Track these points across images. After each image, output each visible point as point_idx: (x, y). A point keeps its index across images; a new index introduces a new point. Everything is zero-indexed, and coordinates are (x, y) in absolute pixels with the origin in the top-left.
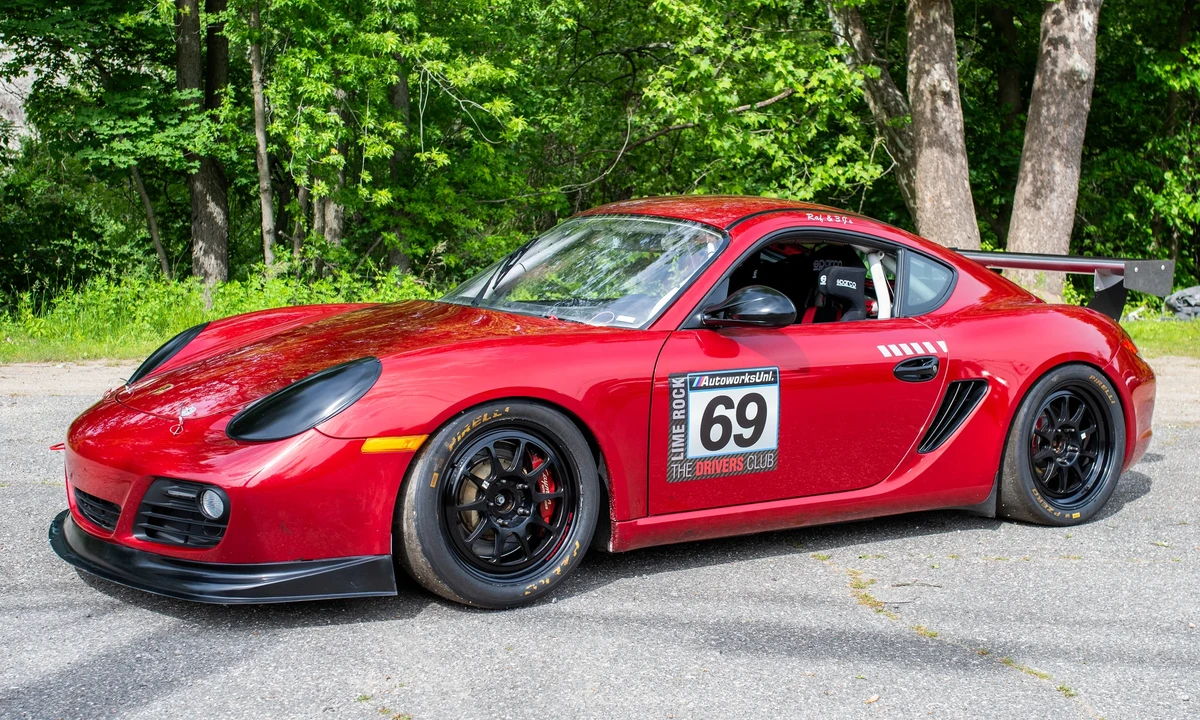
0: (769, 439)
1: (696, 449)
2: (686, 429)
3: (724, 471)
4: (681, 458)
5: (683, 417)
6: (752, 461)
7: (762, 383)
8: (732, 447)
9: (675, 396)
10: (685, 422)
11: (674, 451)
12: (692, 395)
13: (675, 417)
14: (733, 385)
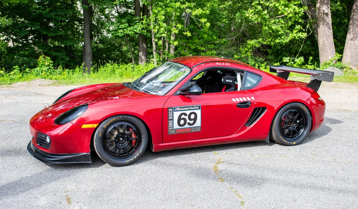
0: (198, 123)
1: (176, 126)
2: (173, 121)
3: (185, 132)
4: (172, 128)
6: (193, 129)
7: (196, 109)
8: (187, 126)
9: (169, 113)
10: (173, 119)
11: (170, 127)
12: (174, 113)
13: (169, 118)
14: (187, 110)
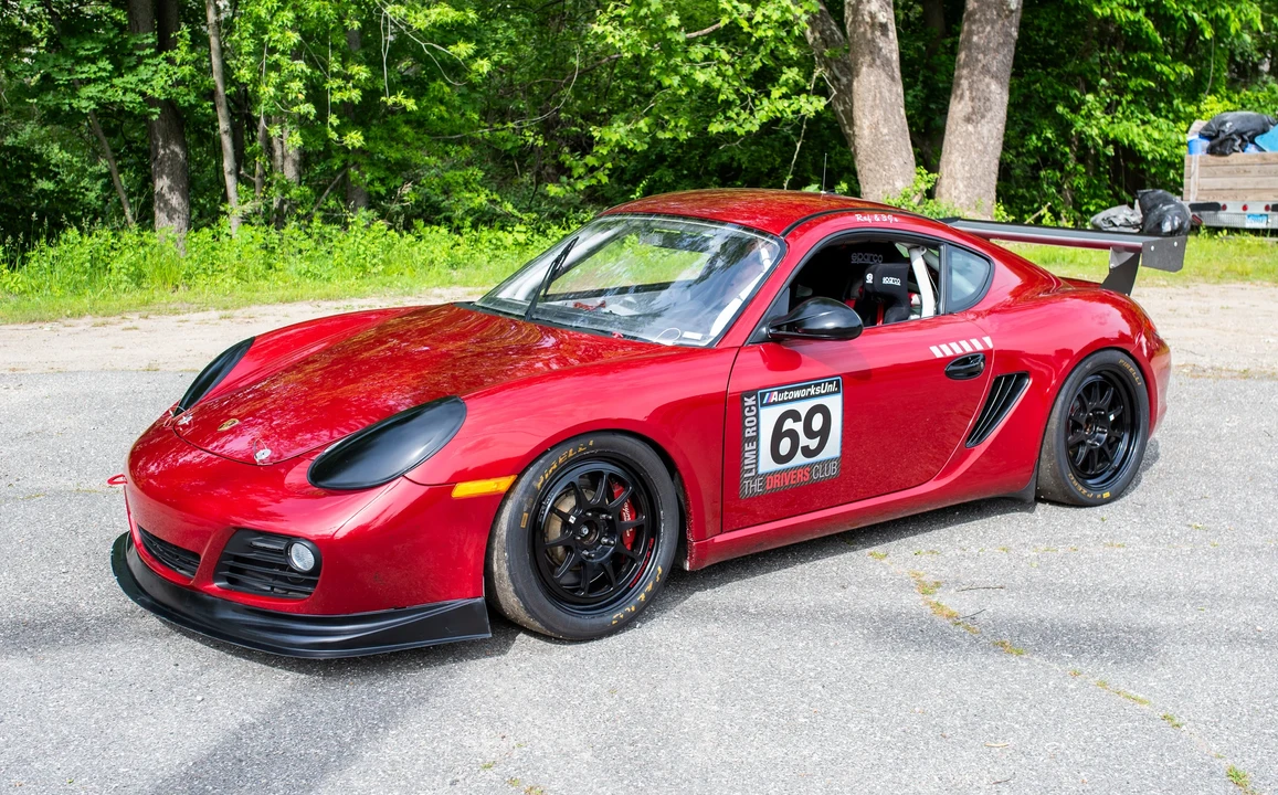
0: (833, 448)
1: (767, 464)
2: (758, 446)
3: (792, 482)
4: (753, 474)
5: (755, 434)
6: (817, 471)
7: (827, 394)
8: (799, 459)
9: (747, 414)
10: (756, 439)
11: (746, 468)
12: (763, 411)
13: (747, 435)
14: (800, 399)
